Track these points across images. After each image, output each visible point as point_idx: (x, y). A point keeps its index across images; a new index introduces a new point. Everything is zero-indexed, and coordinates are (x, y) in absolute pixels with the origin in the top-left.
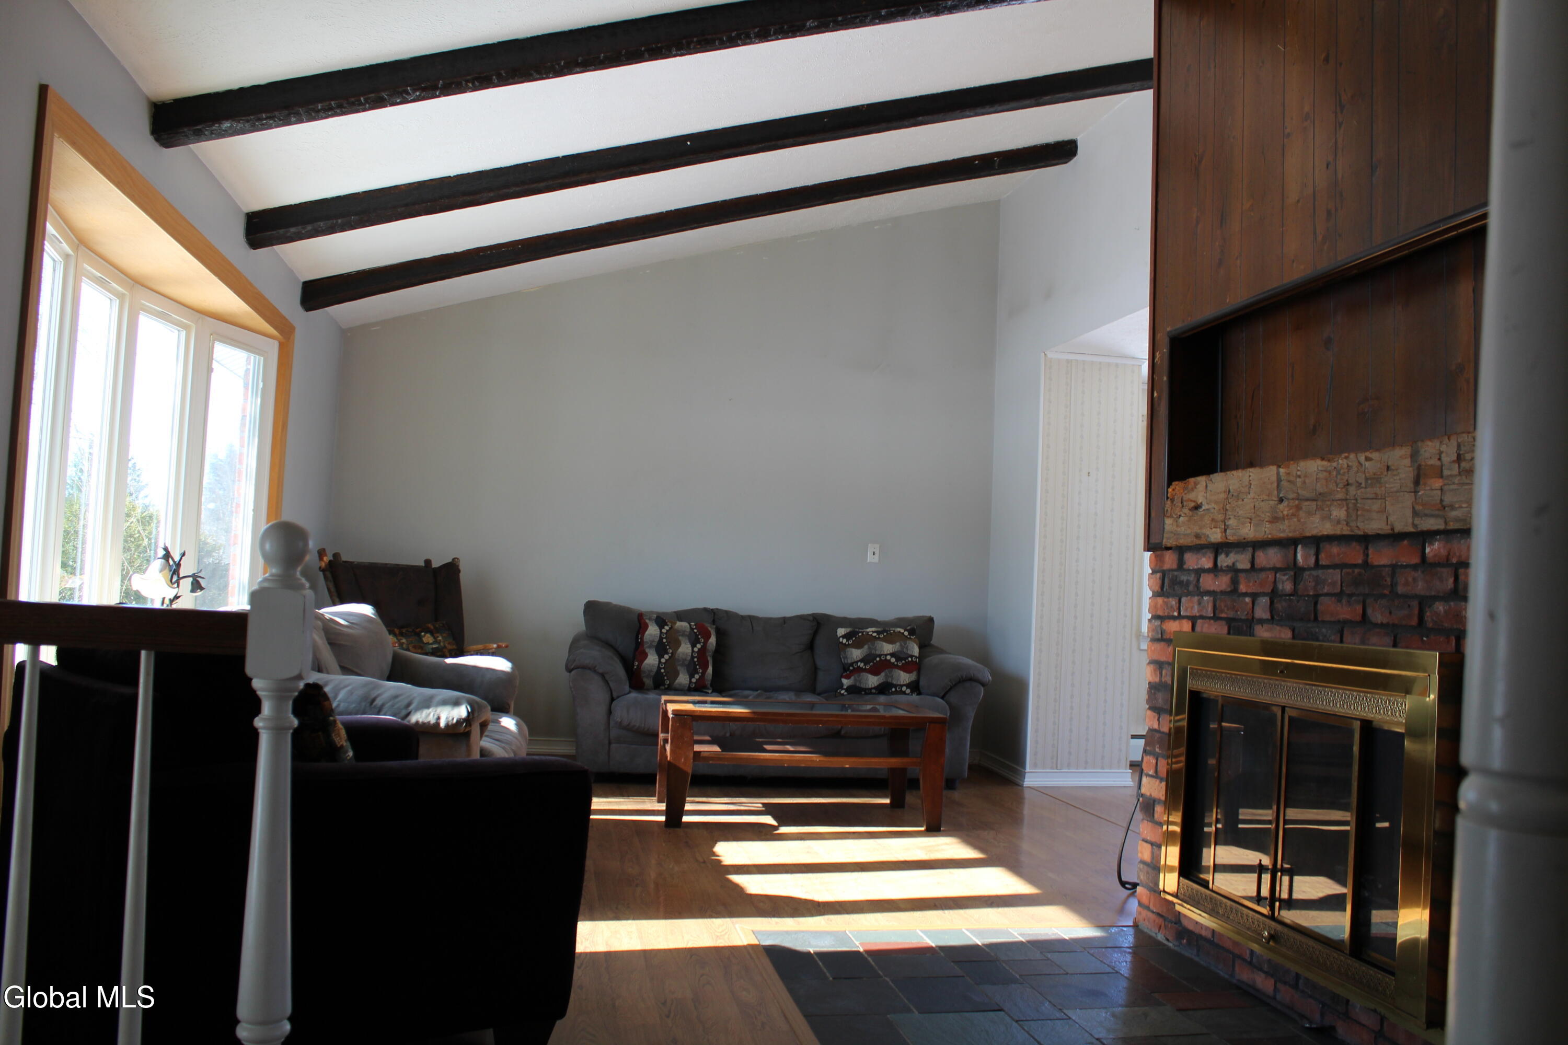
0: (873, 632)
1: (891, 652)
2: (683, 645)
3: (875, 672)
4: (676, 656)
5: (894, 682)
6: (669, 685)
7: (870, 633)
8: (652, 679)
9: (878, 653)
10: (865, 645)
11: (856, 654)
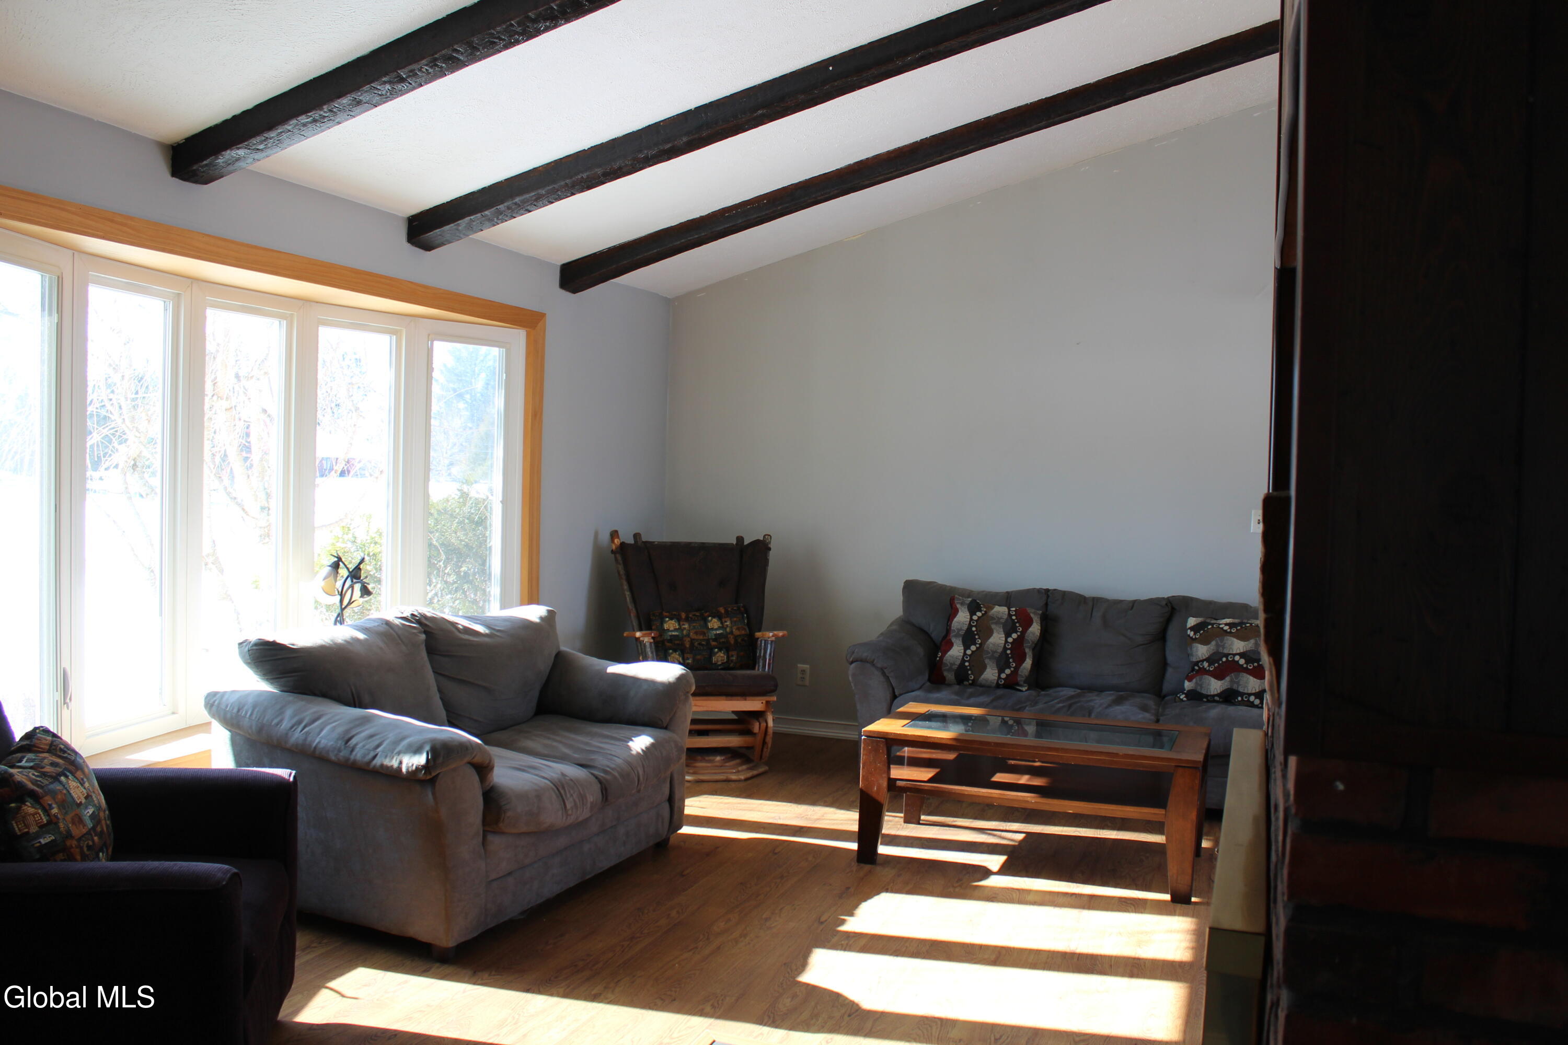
0: (1226, 624)
1: (1242, 651)
2: (995, 635)
3: (1219, 676)
4: (985, 647)
5: (1241, 690)
6: (973, 681)
7: (1221, 626)
8: (953, 673)
9: (1226, 651)
10: (1212, 641)
11: (1202, 651)
